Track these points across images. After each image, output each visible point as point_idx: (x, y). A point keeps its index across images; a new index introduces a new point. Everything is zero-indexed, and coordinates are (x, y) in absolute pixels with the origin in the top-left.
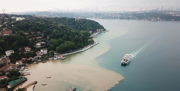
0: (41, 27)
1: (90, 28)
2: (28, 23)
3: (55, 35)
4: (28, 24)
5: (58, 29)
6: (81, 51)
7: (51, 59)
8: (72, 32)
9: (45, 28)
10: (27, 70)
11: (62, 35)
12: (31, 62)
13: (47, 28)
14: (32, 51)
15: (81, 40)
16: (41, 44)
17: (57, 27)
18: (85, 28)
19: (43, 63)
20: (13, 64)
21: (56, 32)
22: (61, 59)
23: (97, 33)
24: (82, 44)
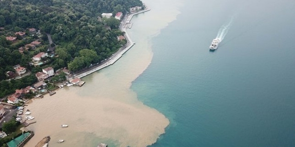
0: (35, 18)
1: (119, 6)
2: (9, 12)
3: (61, 35)
4: (9, 14)
5: (65, 23)
6: (108, 64)
7: (62, 86)
8: (89, 28)
9: (41, 21)
10: (29, 113)
11: (74, 35)
12: (30, 96)
13: (45, 21)
14: (28, 74)
15: (106, 43)
16: (41, 58)
17: (63, 18)
18: (109, 7)
19: (51, 95)
20: (3, 103)
21: (63, 30)
22: (79, 86)
23: (130, 17)
24: (108, 49)
